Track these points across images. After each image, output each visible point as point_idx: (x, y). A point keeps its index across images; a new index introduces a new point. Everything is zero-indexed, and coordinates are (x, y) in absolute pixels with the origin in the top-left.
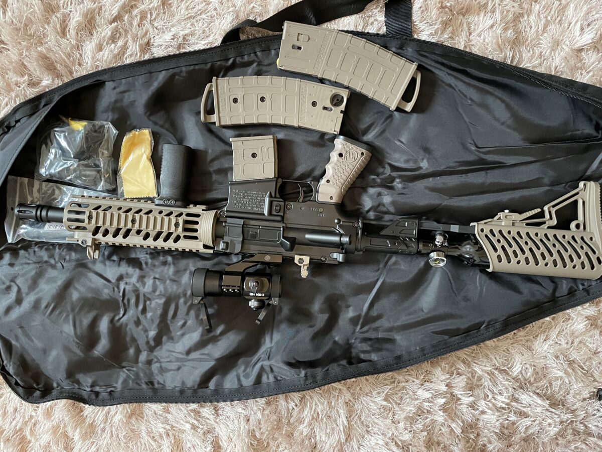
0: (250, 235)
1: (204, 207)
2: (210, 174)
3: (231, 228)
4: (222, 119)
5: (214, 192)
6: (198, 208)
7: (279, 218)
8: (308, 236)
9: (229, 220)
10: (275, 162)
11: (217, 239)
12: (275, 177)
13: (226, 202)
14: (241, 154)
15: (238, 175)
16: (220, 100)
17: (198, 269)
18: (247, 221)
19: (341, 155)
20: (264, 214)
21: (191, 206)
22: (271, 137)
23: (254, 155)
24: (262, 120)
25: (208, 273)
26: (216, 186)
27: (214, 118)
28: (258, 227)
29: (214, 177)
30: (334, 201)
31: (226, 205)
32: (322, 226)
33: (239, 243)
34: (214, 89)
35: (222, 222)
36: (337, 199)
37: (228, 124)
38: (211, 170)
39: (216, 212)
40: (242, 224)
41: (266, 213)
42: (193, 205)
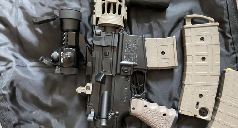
0: (106, 51)
1: (126, 17)
2: (149, 22)
3: (110, 38)
4: (189, 29)
5: (136, 25)
6: (125, 13)
7: (118, 72)
8: (106, 93)
9: (117, 36)
10: (158, 68)
11: (103, 27)
12: (148, 68)
13: (129, 33)
14: (164, 44)
15: (149, 42)
16: (202, 28)
17: (81, 14)
18: (116, 49)
19: (164, 115)
20: (121, 61)
21: (127, 9)
22: (177, 65)
23: (163, 53)
24: (188, 58)
25: (78, 21)
26: (140, 26)
27: (189, 24)
28: (112, 57)
29: (147, 25)
30: (132, 110)
31: (127, 33)
32: (113, 103)
33: (100, 43)
34: (210, 24)
35: (115, 31)
36: (133, 113)
37: (186, 34)
38: (152, 23)
39: (122, 27)
40: (114, 46)
41: (123, 62)
42: (127, 10)
